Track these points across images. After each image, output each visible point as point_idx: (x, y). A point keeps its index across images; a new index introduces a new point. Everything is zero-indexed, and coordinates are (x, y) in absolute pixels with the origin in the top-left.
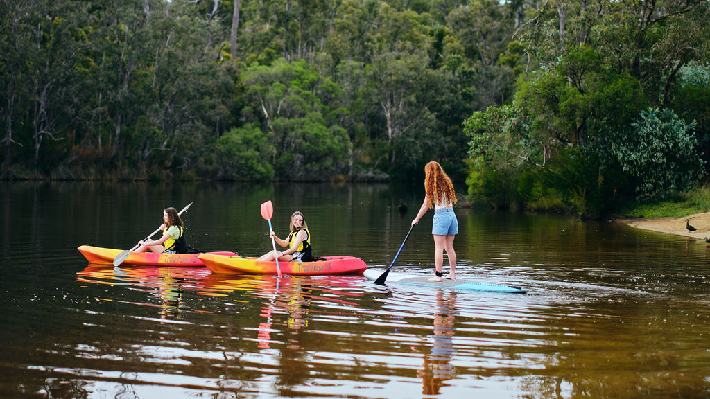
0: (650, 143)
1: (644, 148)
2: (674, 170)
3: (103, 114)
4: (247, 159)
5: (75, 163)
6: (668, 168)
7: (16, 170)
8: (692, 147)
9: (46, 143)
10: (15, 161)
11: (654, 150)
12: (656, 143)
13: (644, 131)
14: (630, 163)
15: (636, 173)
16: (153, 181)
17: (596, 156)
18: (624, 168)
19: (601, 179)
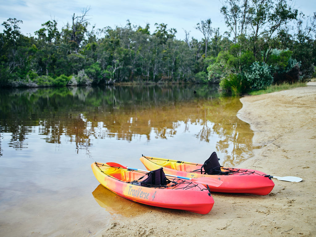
0: (255, 72)
1: (253, 74)
2: (264, 80)
3: (166, 69)
4: (202, 79)
5: (162, 80)
6: (261, 80)
7: (150, 82)
8: (268, 73)
9: (156, 76)
10: (149, 80)
11: (256, 74)
12: (257, 72)
13: (253, 69)
14: (250, 78)
15: (251, 81)
16: (180, 84)
17: (240, 76)
18: (248, 80)
19: (241, 83)
